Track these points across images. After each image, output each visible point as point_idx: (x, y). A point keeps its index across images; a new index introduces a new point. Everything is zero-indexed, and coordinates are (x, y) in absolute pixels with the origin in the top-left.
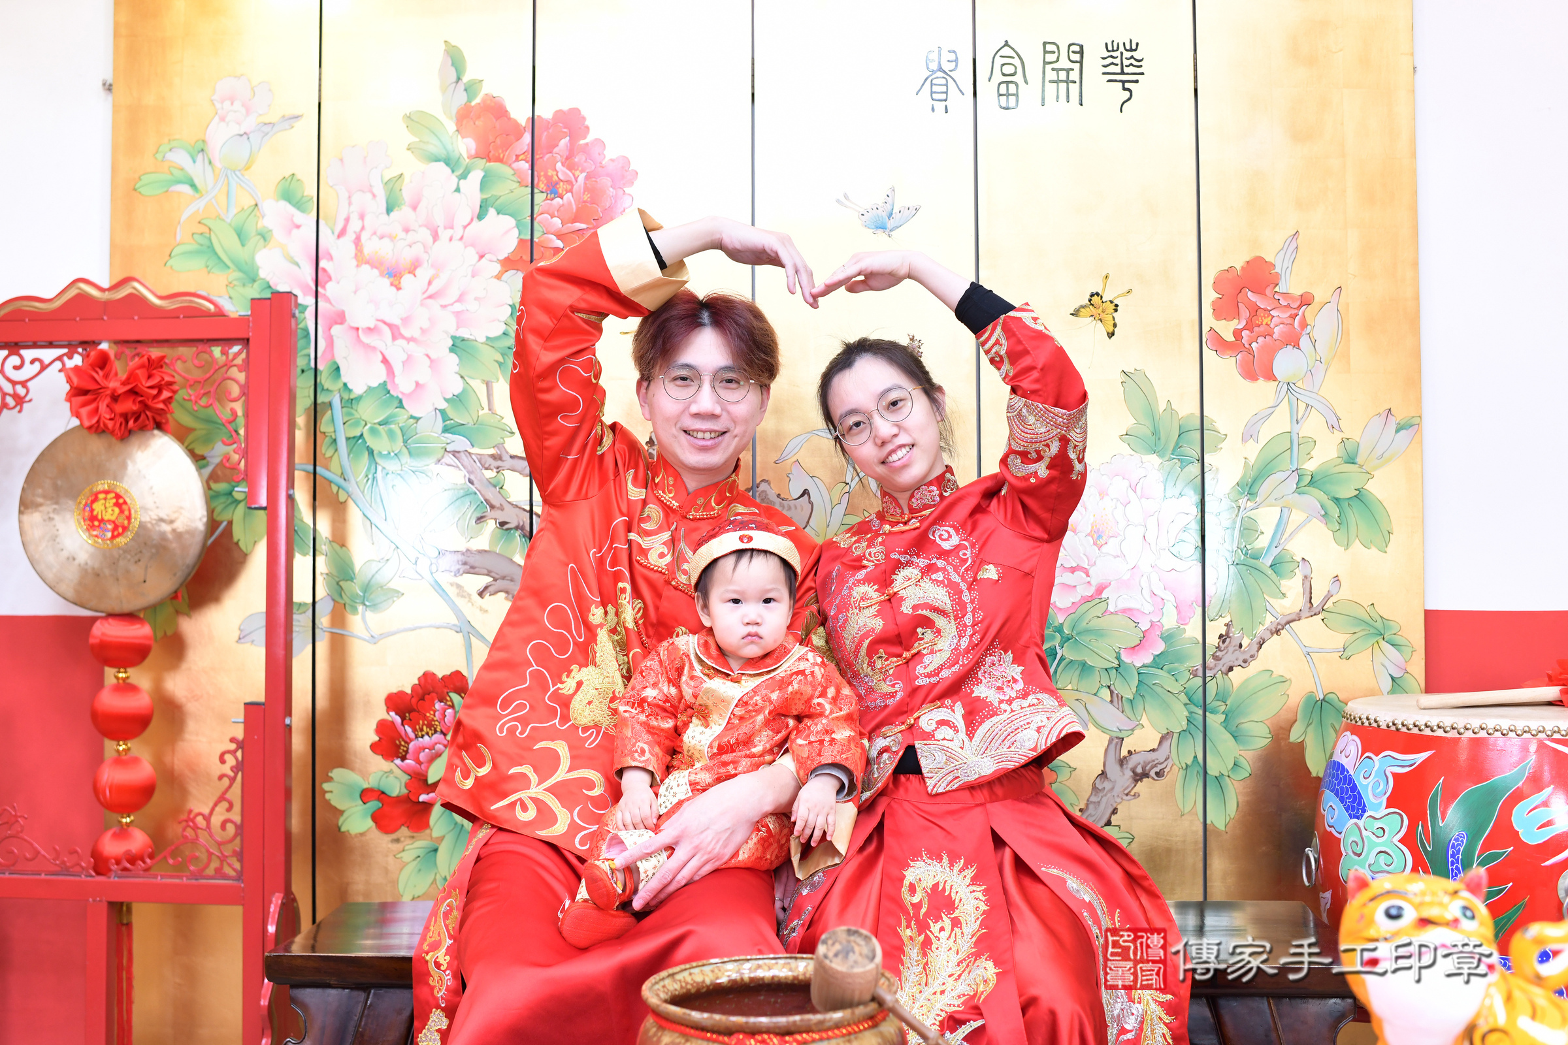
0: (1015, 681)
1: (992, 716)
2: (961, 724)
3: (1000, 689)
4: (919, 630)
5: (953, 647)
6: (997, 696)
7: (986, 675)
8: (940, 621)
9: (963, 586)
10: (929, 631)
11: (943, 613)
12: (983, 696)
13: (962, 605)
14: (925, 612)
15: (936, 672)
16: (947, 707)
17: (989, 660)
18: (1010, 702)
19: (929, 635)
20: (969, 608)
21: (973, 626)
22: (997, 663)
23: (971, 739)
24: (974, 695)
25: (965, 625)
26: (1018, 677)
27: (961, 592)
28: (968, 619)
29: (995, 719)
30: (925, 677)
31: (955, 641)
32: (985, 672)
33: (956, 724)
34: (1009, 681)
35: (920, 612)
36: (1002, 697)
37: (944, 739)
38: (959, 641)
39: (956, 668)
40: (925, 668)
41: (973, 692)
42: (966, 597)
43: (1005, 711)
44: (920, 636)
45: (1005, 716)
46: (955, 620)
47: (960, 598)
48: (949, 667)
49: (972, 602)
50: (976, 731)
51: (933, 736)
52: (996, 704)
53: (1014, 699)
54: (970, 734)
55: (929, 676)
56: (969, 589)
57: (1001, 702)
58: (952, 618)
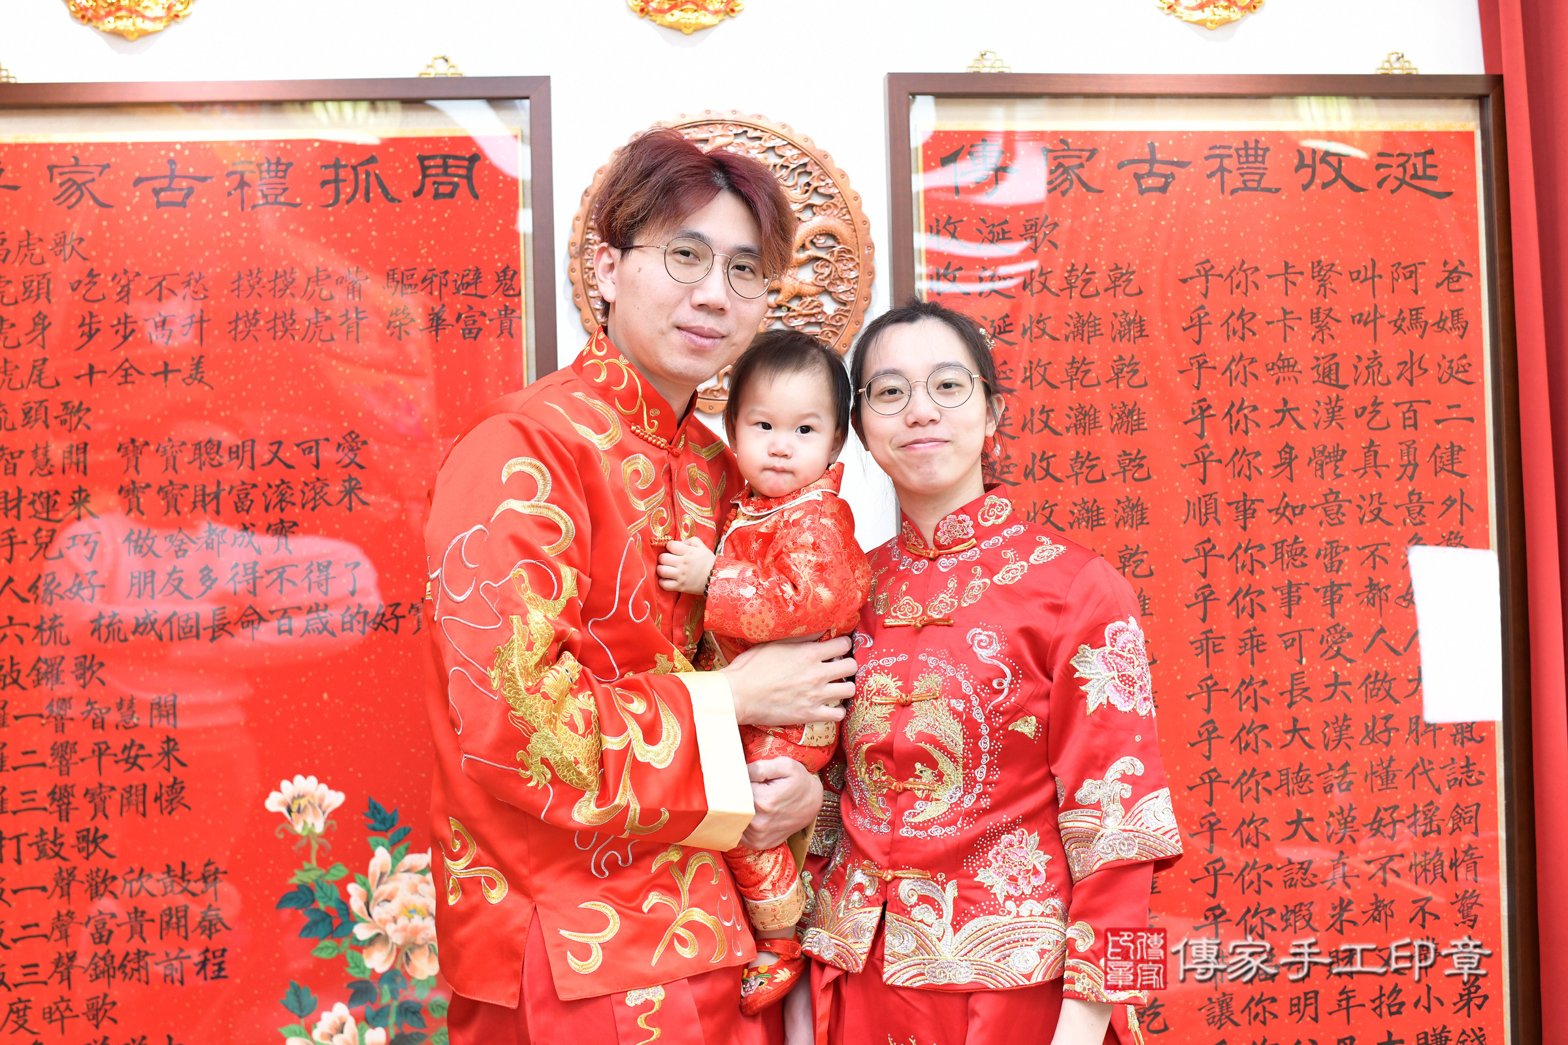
0: (1036, 872)
1: (991, 913)
2: (948, 911)
3: (1013, 879)
4: (918, 766)
5: (954, 800)
6: (1007, 888)
7: (999, 858)
8: (945, 765)
9: (984, 730)
10: (930, 771)
11: (952, 756)
12: (987, 883)
13: (977, 754)
14: (929, 747)
15: (925, 826)
16: (937, 882)
17: (1006, 838)
18: (1019, 900)
19: (928, 775)
20: (985, 759)
21: (985, 783)
22: (1016, 844)
23: (956, 931)
24: (976, 879)
25: (975, 780)
26: (1041, 869)
27: (980, 736)
28: (980, 774)
29: (992, 919)
30: (912, 827)
31: (959, 795)
32: (998, 853)
33: (943, 906)
34: (1028, 871)
35: (922, 744)
36: (1012, 892)
37: (921, 921)
38: (963, 796)
39: (952, 830)
40: (914, 816)
41: (976, 875)
42: (985, 744)
43: (1009, 913)
44: (917, 772)
45: (1006, 919)
46: (964, 769)
47: (976, 744)
48: (943, 825)
49: (991, 753)
50: (965, 923)
51: (909, 913)
52: (1001, 900)
53: (1026, 899)
54: (957, 926)
55: (916, 827)
56: (991, 735)
57: (1008, 897)
58: (961, 764)
